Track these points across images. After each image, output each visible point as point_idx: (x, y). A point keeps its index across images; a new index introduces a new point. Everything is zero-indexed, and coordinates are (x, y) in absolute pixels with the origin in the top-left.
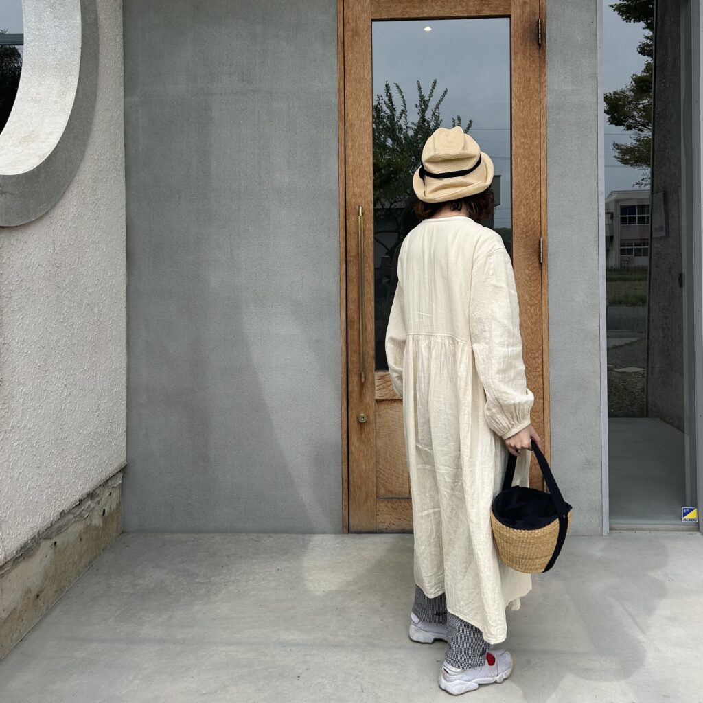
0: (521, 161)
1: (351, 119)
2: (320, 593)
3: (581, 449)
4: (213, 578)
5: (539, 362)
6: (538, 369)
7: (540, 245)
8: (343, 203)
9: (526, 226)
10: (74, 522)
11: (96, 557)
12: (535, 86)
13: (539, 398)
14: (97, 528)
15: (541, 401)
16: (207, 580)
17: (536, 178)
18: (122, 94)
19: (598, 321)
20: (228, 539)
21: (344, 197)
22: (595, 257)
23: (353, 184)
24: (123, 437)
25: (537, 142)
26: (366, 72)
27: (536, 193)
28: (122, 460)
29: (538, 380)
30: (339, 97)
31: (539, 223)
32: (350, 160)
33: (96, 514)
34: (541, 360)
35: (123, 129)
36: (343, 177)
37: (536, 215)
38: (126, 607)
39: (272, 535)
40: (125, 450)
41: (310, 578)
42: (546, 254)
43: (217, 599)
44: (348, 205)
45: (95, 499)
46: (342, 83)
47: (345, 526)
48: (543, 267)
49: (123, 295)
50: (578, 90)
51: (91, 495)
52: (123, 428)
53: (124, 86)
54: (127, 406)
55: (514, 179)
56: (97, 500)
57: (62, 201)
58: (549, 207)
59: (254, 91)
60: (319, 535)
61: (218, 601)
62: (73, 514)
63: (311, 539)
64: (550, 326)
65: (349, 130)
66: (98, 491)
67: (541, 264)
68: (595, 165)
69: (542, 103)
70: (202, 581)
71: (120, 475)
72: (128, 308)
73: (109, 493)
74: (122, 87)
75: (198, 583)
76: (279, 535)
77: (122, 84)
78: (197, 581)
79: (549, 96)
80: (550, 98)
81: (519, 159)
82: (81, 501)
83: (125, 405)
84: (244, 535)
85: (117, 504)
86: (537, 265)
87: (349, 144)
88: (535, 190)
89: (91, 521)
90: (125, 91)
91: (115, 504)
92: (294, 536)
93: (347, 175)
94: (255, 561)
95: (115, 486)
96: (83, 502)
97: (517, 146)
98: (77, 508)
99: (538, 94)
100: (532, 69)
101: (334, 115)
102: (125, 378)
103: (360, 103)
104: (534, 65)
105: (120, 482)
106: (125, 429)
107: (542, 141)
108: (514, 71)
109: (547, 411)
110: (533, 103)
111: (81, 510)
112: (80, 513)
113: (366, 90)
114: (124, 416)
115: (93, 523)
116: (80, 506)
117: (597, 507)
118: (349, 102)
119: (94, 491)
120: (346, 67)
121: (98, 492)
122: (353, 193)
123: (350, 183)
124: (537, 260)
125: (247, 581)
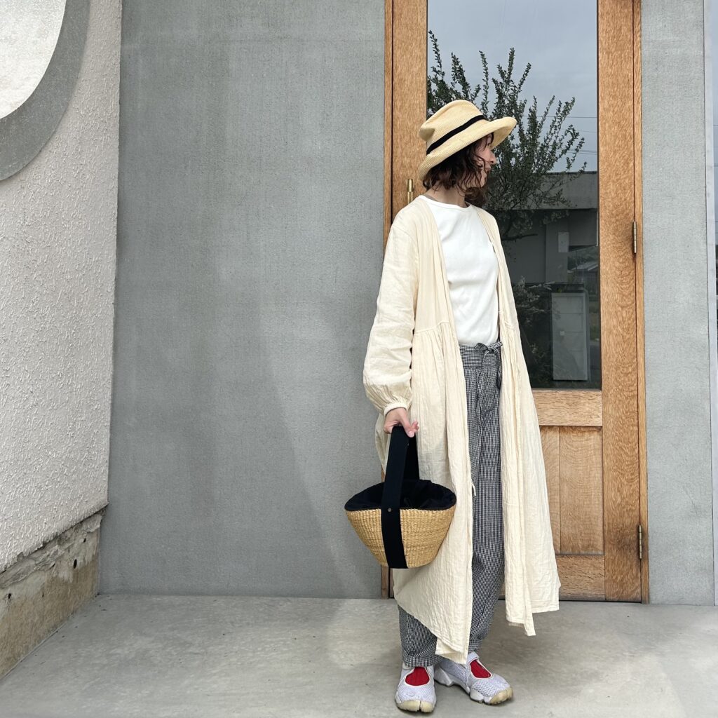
0: (610, 127)
1: (401, 73)
2: (346, 667)
3: (687, 492)
4: (211, 648)
5: (633, 379)
6: (632, 388)
7: (633, 231)
8: (389, 176)
9: (616, 207)
10: (36, 571)
11: (61, 621)
12: (627, 36)
13: (633, 425)
14: (66, 583)
15: (636, 428)
16: (203, 650)
17: (628, 149)
18: (119, 39)
19: (706, 327)
20: (233, 604)
21: (390, 169)
22: (703, 247)
23: (402, 153)
24: (105, 468)
25: (630, 103)
26: (419, 17)
27: (628, 167)
28: (102, 498)
29: (631, 402)
30: (386, 47)
31: (633, 205)
32: (398, 123)
33: (64, 564)
34: (635, 376)
35: (119, 82)
36: (389, 143)
37: (628, 194)
38: (97, 680)
39: (290, 598)
40: (106, 485)
41: (336, 649)
42: (641, 243)
43: (214, 672)
44: (395, 178)
45: (63, 544)
46: (390, 30)
47: (385, 589)
48: (638, 260)
49: (110, 287)
50: (680, 41)
51: (59, 538)
52: (104, 457)
53: (122, 30)
54: (111, 430)
55: (601, 149)
56: (67, 545)
57: (37, 162)
58: (645, 185)
59: (281, 39)
60: (352, 600)
61: (215, 674)
62: (35, 559)
63: (340, 604)
64: (646, 334)
65: (397, 87)
66: (68, 534)
67: (634, 254)
68: (701, 134)
69: (636, 57)
70: (197, 651)
71: (99, 518)
72: (116, 304)
73: (83, 540)
74: (120, 32)
75: (190, 653)
76: (300, 599)
77: (120, 27)
78: (190, 651)
79: (645, 48)
80: (646, 51)
81: (607, 125)
82: (45, 544)
83: (109, 428)
84: (254, 598)
85: (93, 556)
86: (630, 256)
87: (398, 104)
88: (627, 163)
89: (58, 573)
90: (122, 37)
91: (91, 556)
92: (319, 600)
93: (394, 141)
94: (266, 628)
95: (92, 530)
96: (48, 546)
97: (604, 109)
98: (40, 552)
99: (631, 46)
100: (623, 16)
101: (380, 68)
102: (109, 393)
103: (411, 53)
104: (626, 11)
105: (99, 526)
106: (107, 458)
107: (635, 103)
108: (602, 18)
109: (643, 443)
110: (625, 56)
111: (45, 555)
112: (44, 560)
113: (419, 38)
114: (106, 441)
115: (61, 575)
116: (44, 551)
117: (707, 568)
118: (397, 53)
119: (64, 533)
120: (395, 10)
121: (69, 536)
122: (402, 164)
123: (398, 151)
124: (629, 249)
125: (254, 652)
